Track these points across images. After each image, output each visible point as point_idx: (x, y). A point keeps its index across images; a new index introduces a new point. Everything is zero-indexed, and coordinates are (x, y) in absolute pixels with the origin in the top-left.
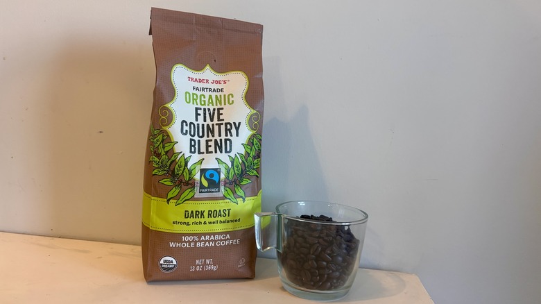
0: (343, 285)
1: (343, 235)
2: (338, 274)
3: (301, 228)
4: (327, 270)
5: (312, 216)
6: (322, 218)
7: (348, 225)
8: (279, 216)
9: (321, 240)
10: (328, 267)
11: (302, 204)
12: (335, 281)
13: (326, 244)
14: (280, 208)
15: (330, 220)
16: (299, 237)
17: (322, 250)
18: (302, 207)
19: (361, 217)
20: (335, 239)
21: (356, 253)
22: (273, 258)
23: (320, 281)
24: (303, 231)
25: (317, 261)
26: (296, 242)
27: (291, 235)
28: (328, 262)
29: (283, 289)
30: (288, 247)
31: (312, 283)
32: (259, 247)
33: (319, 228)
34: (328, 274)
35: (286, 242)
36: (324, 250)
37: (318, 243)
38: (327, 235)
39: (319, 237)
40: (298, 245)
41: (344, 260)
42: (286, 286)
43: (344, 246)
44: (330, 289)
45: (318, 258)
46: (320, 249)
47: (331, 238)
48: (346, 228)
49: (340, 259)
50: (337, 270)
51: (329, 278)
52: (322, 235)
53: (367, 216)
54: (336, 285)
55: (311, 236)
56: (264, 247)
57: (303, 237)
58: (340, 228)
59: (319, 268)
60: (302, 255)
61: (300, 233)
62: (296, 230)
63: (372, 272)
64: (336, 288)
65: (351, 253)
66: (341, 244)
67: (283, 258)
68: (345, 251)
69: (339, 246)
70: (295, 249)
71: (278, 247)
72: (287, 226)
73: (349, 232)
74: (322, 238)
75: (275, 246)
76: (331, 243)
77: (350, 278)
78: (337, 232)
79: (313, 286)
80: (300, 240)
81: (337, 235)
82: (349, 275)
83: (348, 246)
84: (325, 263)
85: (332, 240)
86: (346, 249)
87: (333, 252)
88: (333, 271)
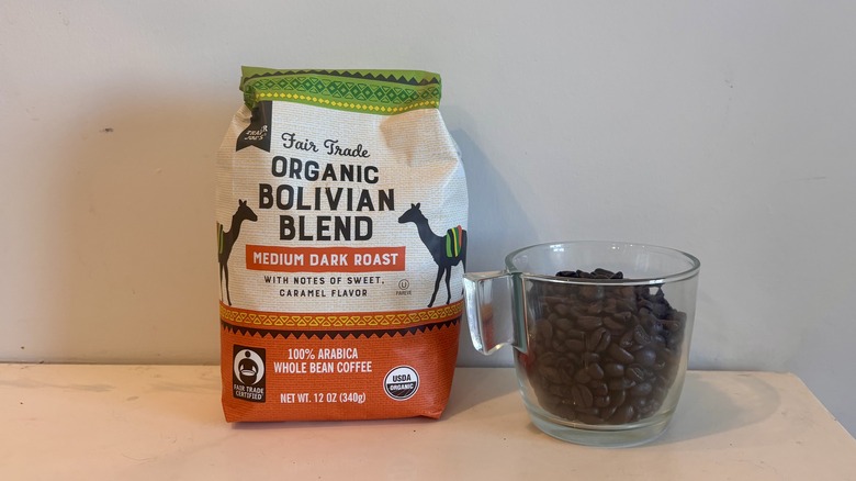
0: (659, 407)
1: (651, 306)
2: (647, 387)
3: (563, 300)
4: (625, 382)
5: (579, 272)
6: (600, 274)
7: (659, 285)
8: (516, 276)
9: (607, 320)
10: (626, 375)
11: (558, 249)
12: (643, 402)
13: (619, 326)
14: (514, 261)
15: (619, 276)
16: (560, 316)
17: (612, 341)
18: (559, 256)
19: (686, 265)
20: (637, 315)
21: (680, 341)
22: (509, 366)
23: (611, 405)
24: (566, 304)
25: (602, 363)
26: (555, 328)
27: (543, 315)
28: (626, 365)
29: (534, 428)
30: (539, 339)
31: (596, 411)
32: (477, 345)
33: (601, 295)
34: (628, 390)
35: (534, 330)
36: (616, 340)
37: (604, 326)
38: (620, 309)
39: (603, 314)
40: (559, 333)
41: (659, 359)
42: (539, 422)
43: (659, 328)
44: (633, 419)
45: (606, 358)
46: (608, 338)
47: (629, 314)
48: (653, 291)
49: (651, 355)
50: (647, 379)
51: (632, 398)
52: (607, 310)
53: (697, 264)
54: (646, 410)
55: (586, 312)
56: (489, 344)
57: (568, 316)
58: (641, 292)
59: (609, 378)
60: (571, 355)
61: (561, 309)
62: (553, 305)
63: (706, 376)
64: (644, 416)
65: (672, 341)
66: (650, 324)
67: (529, 364)
68: (659, 339)
69: (647, 329)
70: (556, 344)
71: (517, 343)
72: (533, 296)
73: (660, 299)
74: (610, 315)
75: (511, 340)
76: (629, 325)
77: (671, 391)
78: (638, 300)
79: (600, 416)
80: (563, 323)
81: (639, 307)
82: (669, 386)
83: (665, 327)
84: (620, 367)
85: (632, 317)
86: (661, 334)
87: (636, 343)
88: (638, 383)
